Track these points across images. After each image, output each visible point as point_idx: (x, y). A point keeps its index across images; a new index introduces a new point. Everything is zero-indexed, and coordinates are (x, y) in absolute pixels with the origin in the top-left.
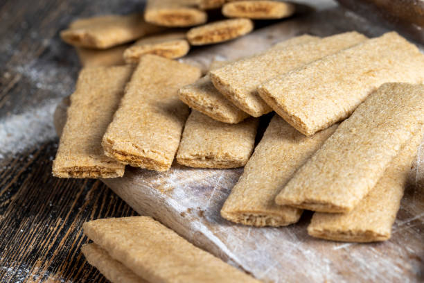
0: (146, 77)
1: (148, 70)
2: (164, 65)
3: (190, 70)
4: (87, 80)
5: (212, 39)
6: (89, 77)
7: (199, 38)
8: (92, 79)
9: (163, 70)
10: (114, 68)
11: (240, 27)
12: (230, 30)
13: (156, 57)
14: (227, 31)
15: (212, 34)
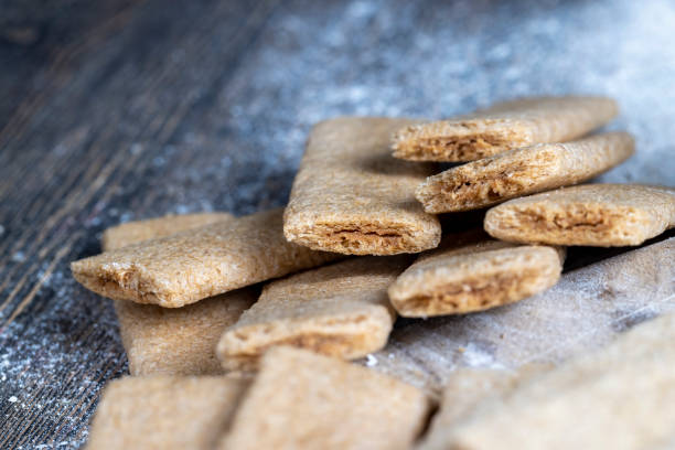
0: (276, 421)
1: (283, 399)
2: (325, 380)
3: (396, 397)
4: (117, 418)
5: (455, 305)
6: (124, 408)
7: (421, 300)
8: (132, 415)
9: (323, 396)
10: (194, 381)
11: (531, 275)
12: (502, 282)
13: (306, 355)
14: (495, 284)
15: (457, 290)
